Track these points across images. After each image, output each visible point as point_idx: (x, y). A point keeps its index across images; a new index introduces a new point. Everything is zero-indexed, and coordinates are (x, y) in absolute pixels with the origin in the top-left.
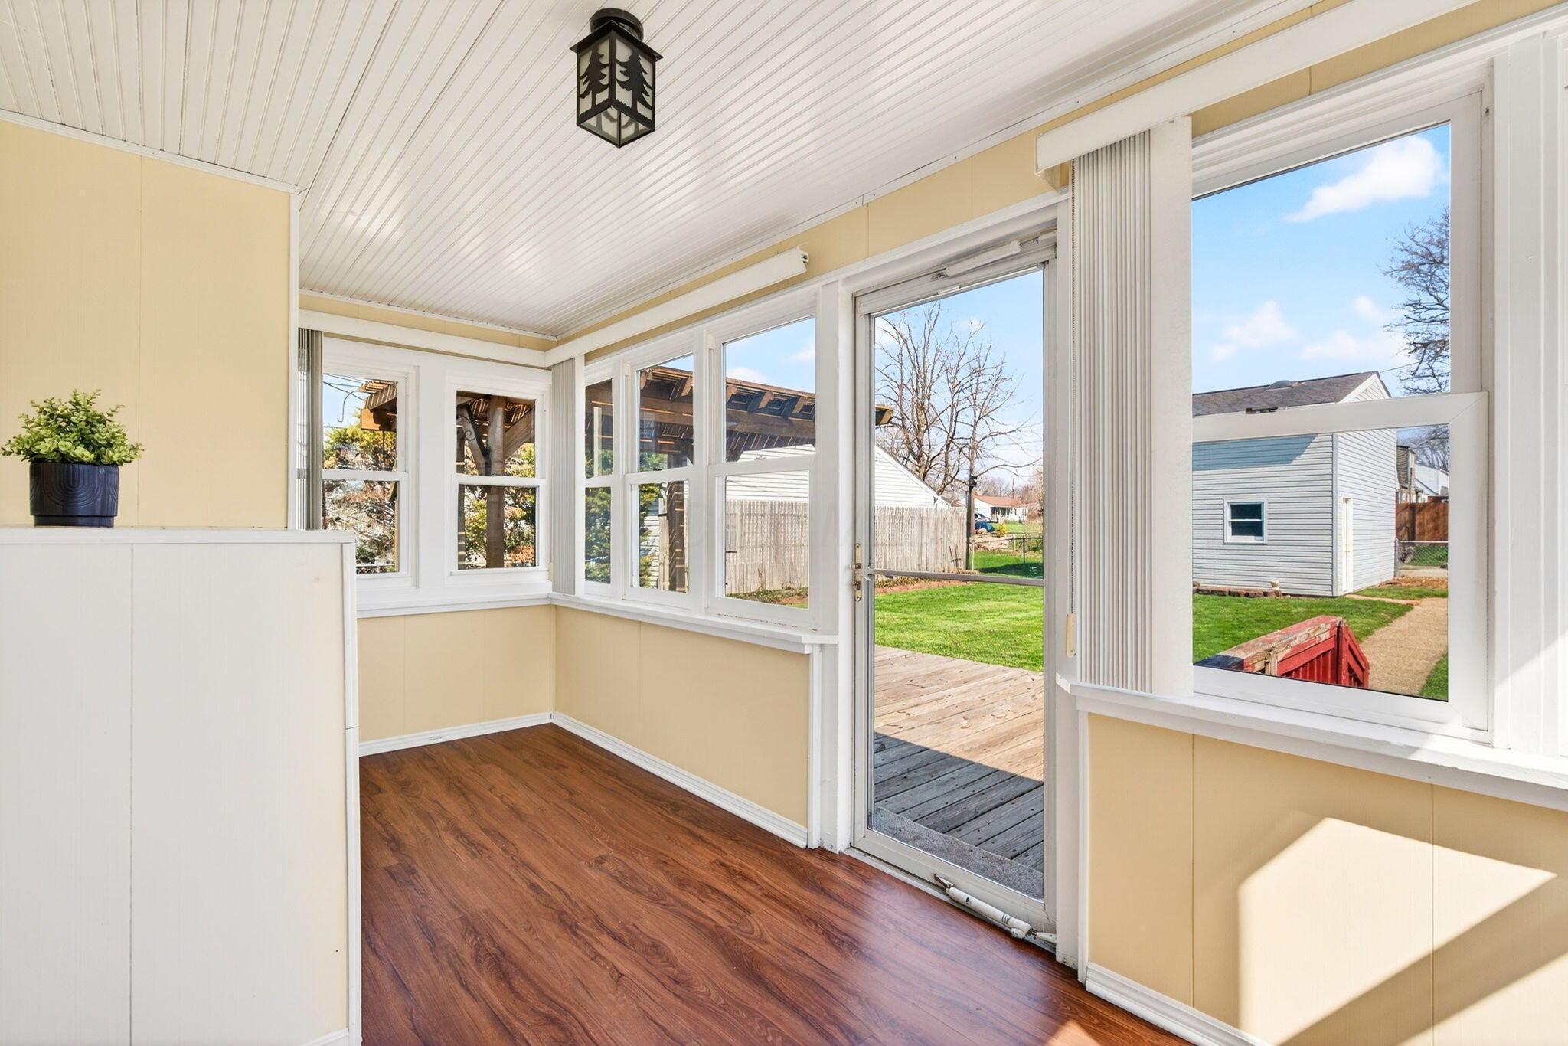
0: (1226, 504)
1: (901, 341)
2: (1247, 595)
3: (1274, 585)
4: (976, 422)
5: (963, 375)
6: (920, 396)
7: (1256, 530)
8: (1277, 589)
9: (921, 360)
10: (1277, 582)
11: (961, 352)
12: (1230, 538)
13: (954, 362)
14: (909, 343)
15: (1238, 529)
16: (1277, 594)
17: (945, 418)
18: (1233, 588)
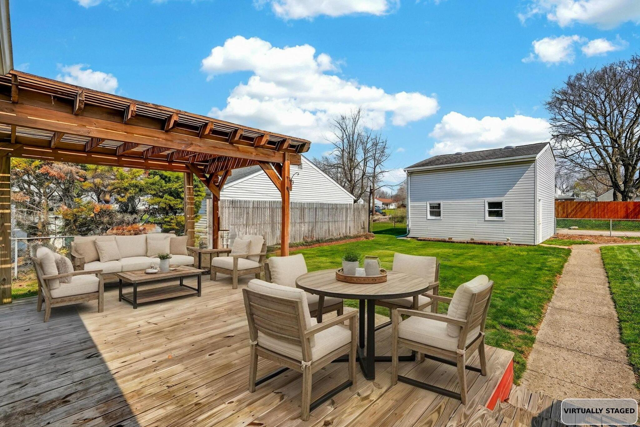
0: (486, 202)
1: (343, 130)
2: (497, 244)
3: (508, 240)
4: (375, 167)
5: (369, 145)
6: (351, 155)
7: (499, 214)
8: (510, 242)
9: (351, 139)
10: (510, 238)
11: (369, 136)
12: (488, 218)
13: (365, 140)
14: (346, 131)
15: (491, 214)
16: (510, 244)
17: (362, 164)
18: (490, 241)
